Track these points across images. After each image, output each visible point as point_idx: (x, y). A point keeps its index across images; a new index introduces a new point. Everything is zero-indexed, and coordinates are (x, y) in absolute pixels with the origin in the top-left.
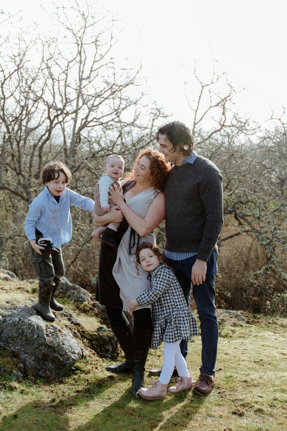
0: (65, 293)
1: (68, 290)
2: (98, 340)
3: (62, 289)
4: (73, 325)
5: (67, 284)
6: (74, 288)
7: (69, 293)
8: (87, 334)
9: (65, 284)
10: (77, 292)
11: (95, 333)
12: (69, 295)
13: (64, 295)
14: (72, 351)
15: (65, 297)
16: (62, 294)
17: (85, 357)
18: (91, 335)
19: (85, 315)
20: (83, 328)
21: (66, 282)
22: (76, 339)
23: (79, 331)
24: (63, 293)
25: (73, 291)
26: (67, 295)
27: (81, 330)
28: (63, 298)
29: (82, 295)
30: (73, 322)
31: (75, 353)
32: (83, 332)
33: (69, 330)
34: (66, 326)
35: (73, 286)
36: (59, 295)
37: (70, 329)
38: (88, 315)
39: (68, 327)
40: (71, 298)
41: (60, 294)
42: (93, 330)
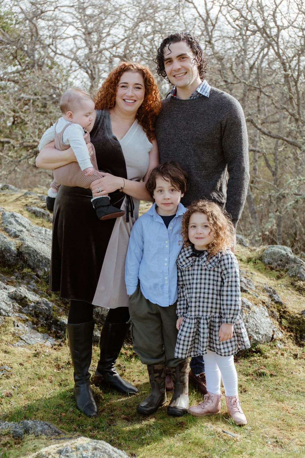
0: (284, 266)
1: (287, 263)
2: (300, 324)
3: (281, 261)
4: (273, 303)
5: (288, 256)
6: (295, 261)
7: (288, 266)
8: (289, 316)
9: (286, 255)
10: (297, 266)
11: (298, 315)
12: (287, 269)
13: (282, 269)
14: (257, 330)
15: (283, 270)
16: (280, 267)
17: (275, 340)
18: (292, 317)
19: (299, 293)
20: (285, 307)
21: (287, 254)
22: (271, 319)
23: (279, 311)
24: (282, 265)
25: (293, 265)
26: (285, 269)
27: (282, 310)
28: (280, 272)
29: (302, 270)
30: (274, 299)
31: (259, 334)
32: (285, 312)
33: (265, 308)
34: (264, 303)
35: (295, 258)
36: (276, 268)
37: (267, 307)
38: (302, 294)
39: (266, 304)
40: (288, 272)
41: (278, 267)
42: (296, 311)
